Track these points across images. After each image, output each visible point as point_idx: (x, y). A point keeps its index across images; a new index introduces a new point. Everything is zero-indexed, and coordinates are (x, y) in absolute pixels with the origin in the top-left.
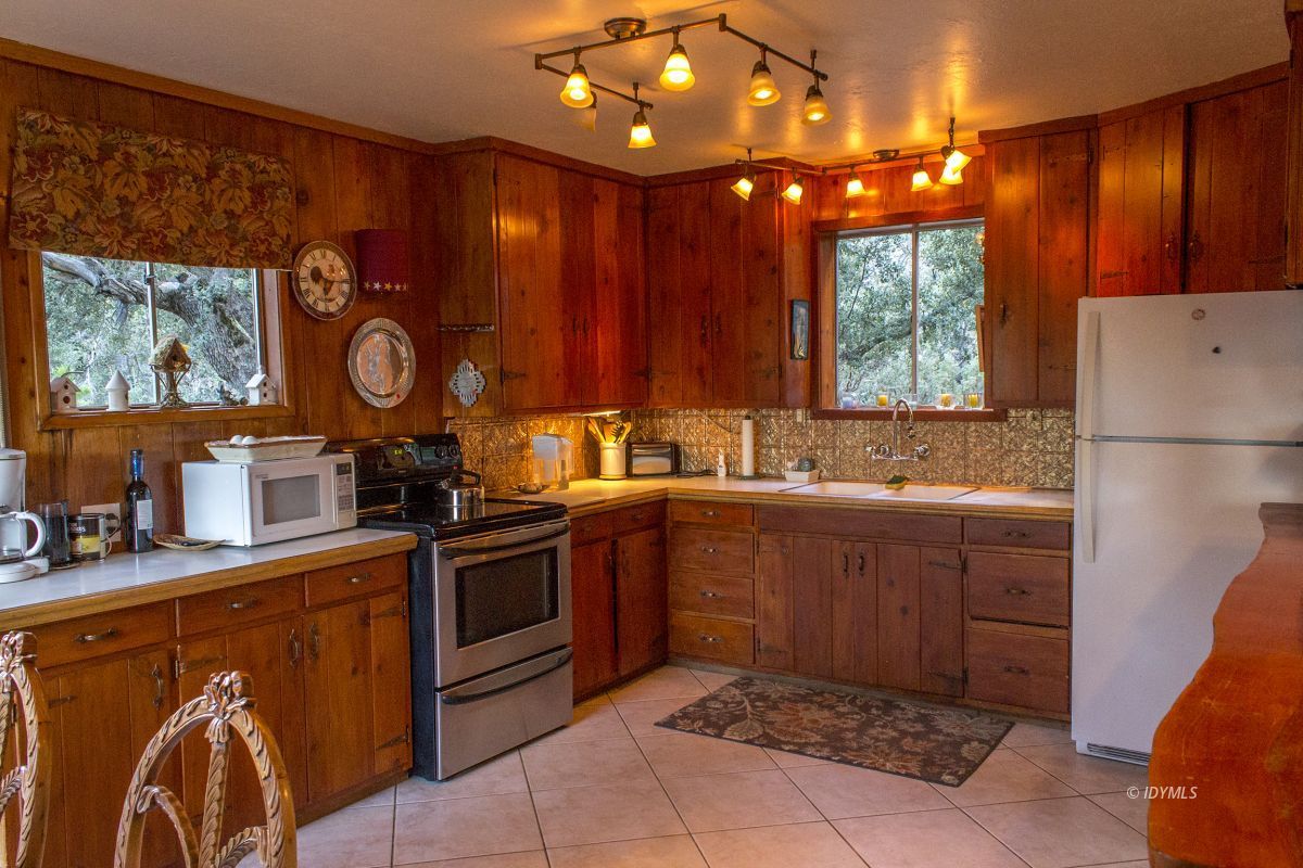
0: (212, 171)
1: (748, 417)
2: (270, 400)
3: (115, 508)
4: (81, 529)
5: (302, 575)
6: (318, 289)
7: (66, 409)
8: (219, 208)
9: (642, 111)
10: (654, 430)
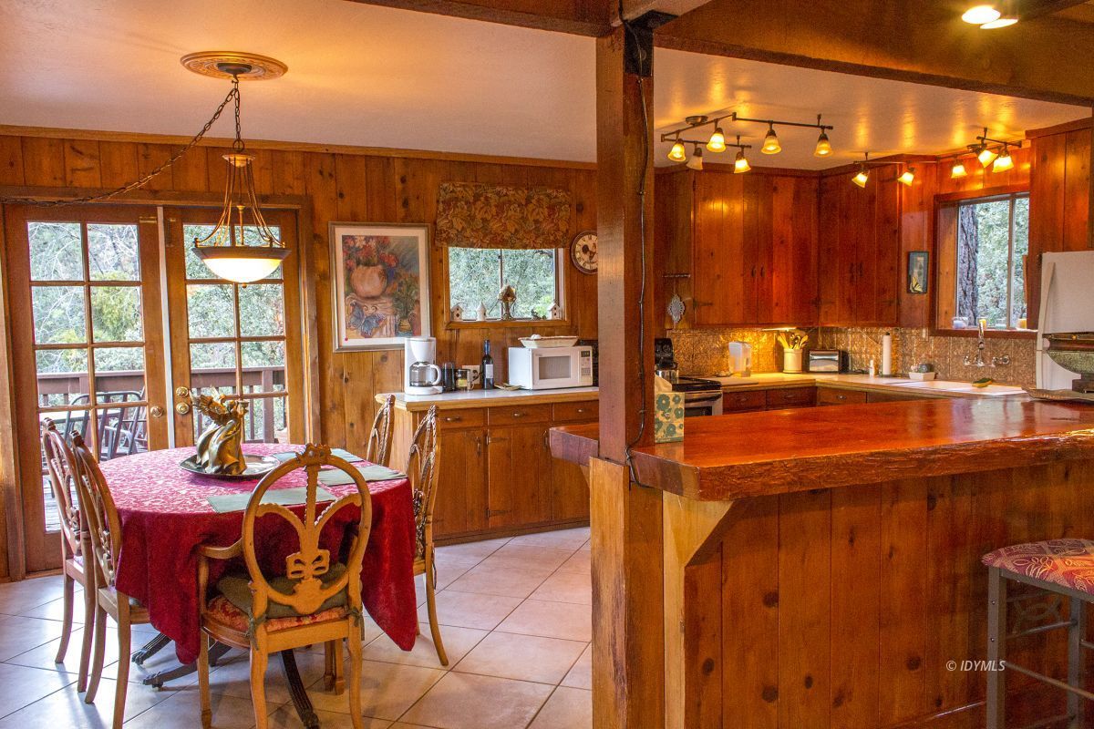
0: (528, 201)
1: (888, 334)
2: (557, 317)
3: (477, 367)
4: (460, 376)
5: (552, 404)
6: (586, 257)
7: (457, 320)
8: (531, 219)
9: (743, 151)
10: (833, 342)
